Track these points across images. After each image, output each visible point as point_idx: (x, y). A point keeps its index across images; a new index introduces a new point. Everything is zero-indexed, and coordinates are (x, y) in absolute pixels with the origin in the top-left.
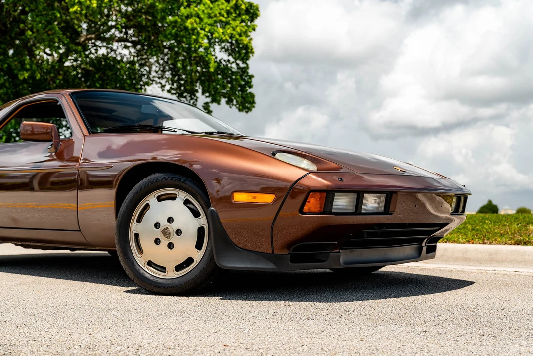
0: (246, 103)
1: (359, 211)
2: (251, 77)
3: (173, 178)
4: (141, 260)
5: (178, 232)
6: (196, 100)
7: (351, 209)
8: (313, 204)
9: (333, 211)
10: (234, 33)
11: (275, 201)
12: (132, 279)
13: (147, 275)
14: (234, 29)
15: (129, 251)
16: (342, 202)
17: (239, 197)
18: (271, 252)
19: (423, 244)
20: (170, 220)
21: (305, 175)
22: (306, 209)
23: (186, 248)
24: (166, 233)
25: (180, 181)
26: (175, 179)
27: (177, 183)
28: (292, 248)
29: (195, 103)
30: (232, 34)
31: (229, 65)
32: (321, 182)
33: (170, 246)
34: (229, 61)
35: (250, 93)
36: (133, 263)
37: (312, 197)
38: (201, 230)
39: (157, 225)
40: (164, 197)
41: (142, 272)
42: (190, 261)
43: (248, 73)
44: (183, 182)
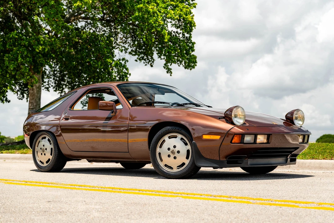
0: (191, 63)
1: (255, 142)
2: (194, 43)
3: (176, 128)
4: (162, 164)
5: (178, 152)
6: (153, 62)
7: (253, 141)
8: (236, 139)
9: (245, 142)
10: (182, 13)
11: (220, 138)
12: (158, 173)
13: (164, 171)
14: (181, 10)
15: (156, 160)
16: (248, 139)
17: (205, 137)
18: (219, 160)
19: (288, 157)
20: (175, 147)
21: (233, 127)
22: (233, 141)
23: (182, 159)
24: (173, 152)
25: (179, 130)
26: (176, 129)
27: (178, 131)
28: (227, 158)
29: (152, 64)
30: (180, 14)
31: (177, 35)
32: (239, 130)
33: (175, 158)
34: (177, 32)
35: (193, 55)
36: (158, 165)
37: (236, 136)
38: (188, 151)
39: (169, 149)
40: (171, 137)
41: (162, 169)
42: (183, 164)
43: (191, 41)
44: (180, 130)
